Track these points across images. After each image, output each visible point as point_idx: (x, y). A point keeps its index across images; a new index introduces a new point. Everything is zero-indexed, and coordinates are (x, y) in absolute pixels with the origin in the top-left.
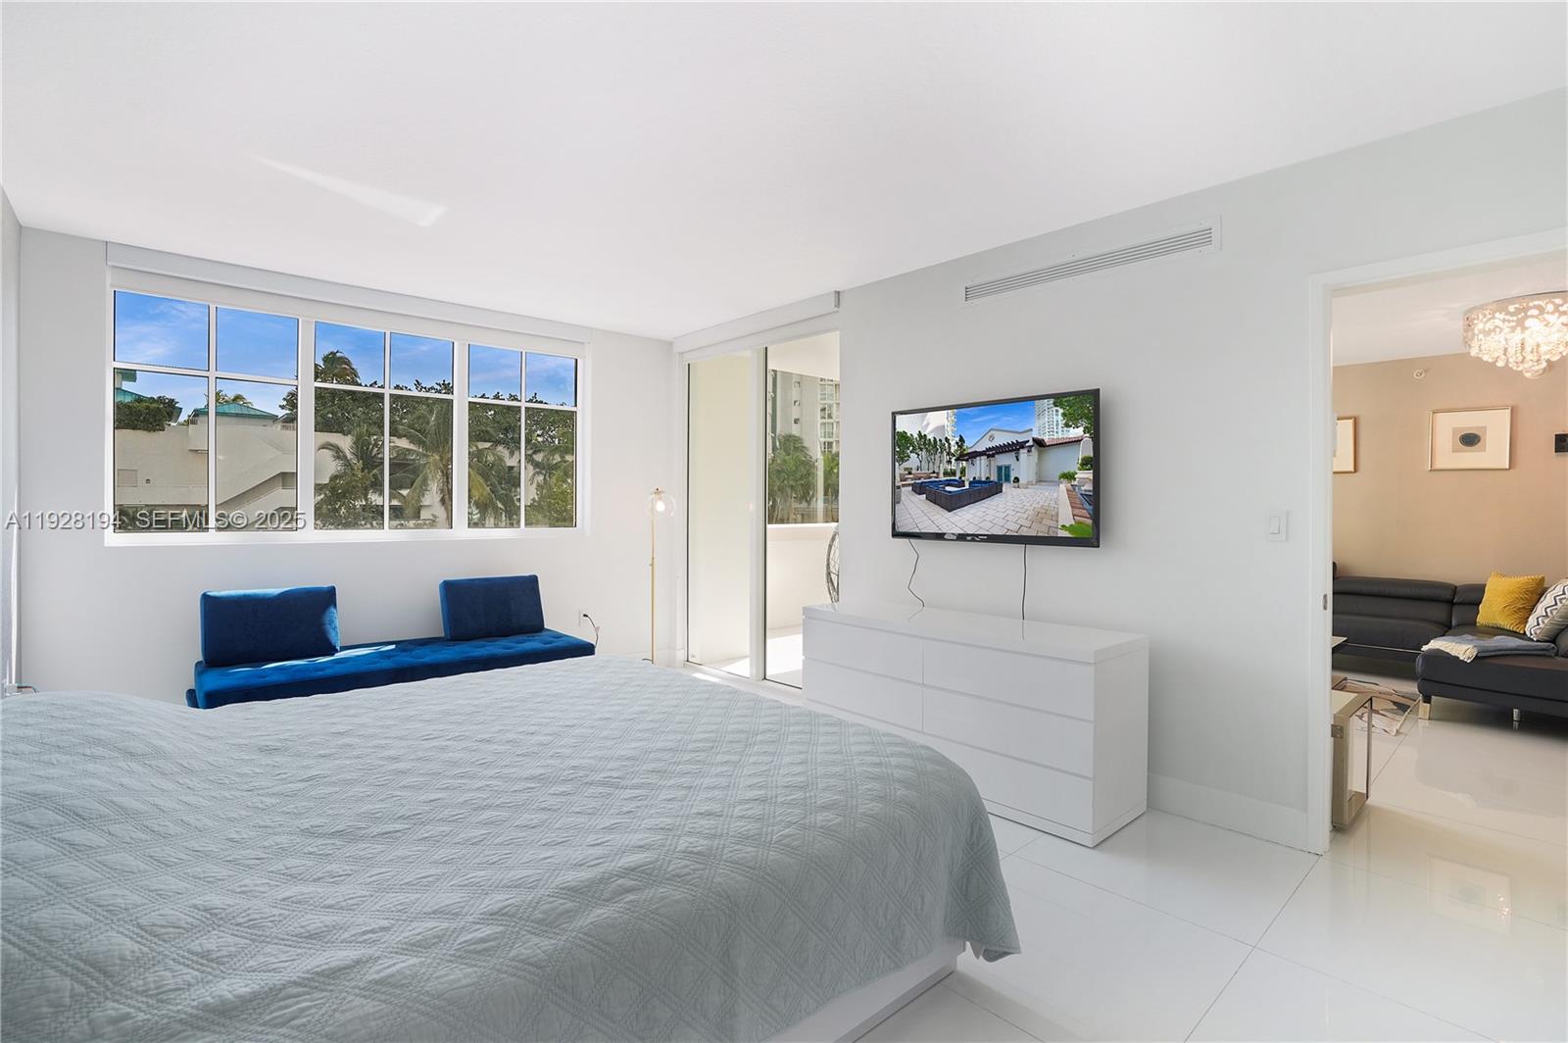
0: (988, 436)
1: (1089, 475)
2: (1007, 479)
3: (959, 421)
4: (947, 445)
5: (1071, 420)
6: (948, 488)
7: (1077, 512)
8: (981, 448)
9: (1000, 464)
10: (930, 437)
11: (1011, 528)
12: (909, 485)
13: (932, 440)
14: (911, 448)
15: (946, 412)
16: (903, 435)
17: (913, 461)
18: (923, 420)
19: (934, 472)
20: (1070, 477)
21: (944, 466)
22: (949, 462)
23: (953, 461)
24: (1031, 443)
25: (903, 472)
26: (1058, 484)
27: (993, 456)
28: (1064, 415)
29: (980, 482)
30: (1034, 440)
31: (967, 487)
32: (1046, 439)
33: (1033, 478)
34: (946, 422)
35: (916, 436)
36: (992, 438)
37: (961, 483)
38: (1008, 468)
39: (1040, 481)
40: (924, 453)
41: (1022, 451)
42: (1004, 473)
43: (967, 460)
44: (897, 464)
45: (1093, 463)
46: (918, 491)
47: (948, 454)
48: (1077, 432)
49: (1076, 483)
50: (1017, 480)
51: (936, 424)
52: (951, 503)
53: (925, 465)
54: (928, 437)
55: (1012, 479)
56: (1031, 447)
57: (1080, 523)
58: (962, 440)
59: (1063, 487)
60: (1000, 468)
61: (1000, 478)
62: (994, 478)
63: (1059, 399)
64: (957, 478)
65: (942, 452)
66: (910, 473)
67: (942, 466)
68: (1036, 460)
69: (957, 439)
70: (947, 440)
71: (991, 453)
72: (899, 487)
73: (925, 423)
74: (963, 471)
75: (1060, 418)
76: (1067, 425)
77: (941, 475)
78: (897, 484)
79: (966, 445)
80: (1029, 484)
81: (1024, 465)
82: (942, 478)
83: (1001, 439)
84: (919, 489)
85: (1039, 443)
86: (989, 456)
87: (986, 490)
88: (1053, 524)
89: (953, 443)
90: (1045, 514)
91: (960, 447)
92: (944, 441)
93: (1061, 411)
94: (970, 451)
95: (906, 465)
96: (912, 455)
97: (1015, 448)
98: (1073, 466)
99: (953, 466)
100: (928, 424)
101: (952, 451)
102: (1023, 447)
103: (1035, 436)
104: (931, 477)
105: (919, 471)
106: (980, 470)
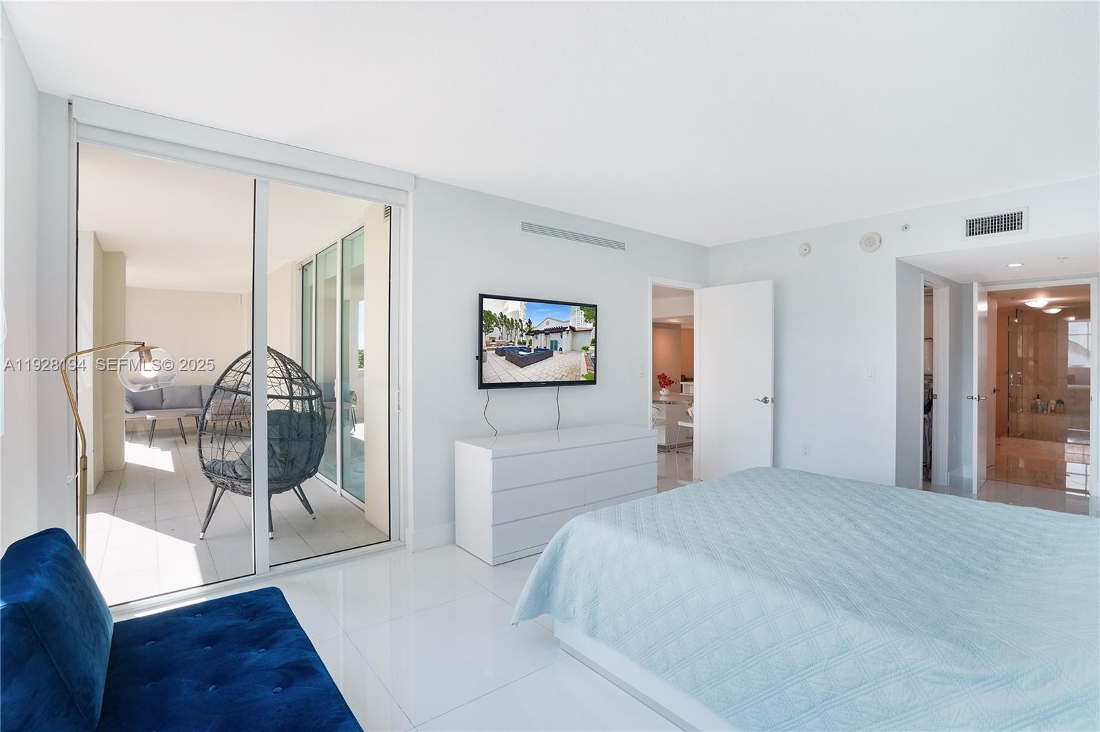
0: (545, 322)
1: (593, 348)
2: (556, 349)
3: (528, 310)
4: (520, 324)
5: (588, 318)
6: (521, 353)
7: (589, 367)
8: (542, 329)
9: (552, 339)
10: (509, 317)
11: (557, 377)
12: (493, 349)
13: (510, 319)
14: (495, 323)
15: (520, 302)
16: (489, 313)
17: (496, 333)
18: (504, 305)
19: (511, 342)
20: (586, 349)
21: (518, 338)
22: (522, 335)
23: (524, 334)
24: (568, 329)
25: (488, 340)
26: (581, 352)
27: (548, 334)
28: (585, 315)
29: (540, 349)
30: (570, 327)
31: (533, 352)
32: (576, 327)
33: (569, 349)
34: (519, 309)
35: (498, 315)
36: (548, 323)
37: (529, 350)
38: (556, 342)
39: (573, 350)
40: (504, 328)
41: (564, 333)
42: (554, 345)
43: (533, 335)
44: (484, 333)
45: (594, 342)
46: (500, 353)
47: (521, 330)
48: (590, 326)
49: (588, 352)
50: (561, 349)
51: (512, 309)
52: (522, 362)
53: (505, 336)
54: (507, 317)
55: (558, 348)
56: (568, 331)
57: (589, 373)
58: (530, 321)
59: (583, 354)
60: (552, 342)
61: (552, 347)
62: (548, 347)
63: (582, 306)
64: (527, 346)
65: (517, 329)
66: (494, 341)
67: (517, 338)
68: (571, 339)
69: (527, 321)
70: (520, 320)
71: (547, 332)
72: (485, 351)
73: (505, 307)
74: (530, 342)
75: (583, 317)
76: (586, 321)
77: (516, 344)
78: (484, 348)
79: (532, 325)
80: (568, 352)
81: (565, 341)
82: (517, 345)
83: (553, 325)
84: (500, 352)
85: (573, 329)
86: (546, 334)
87: (544, 354)
88: (578, 374)
89: (524, 323)
90: (574, 368)
91: (529, 326)
92: (518, 321)
93: (583, 313)
94: (535, 329)
95: (491, 335)
96: (495, 328)
97: (560, 330)
98: (588, 344)
99: (525, 338)
100: (507, 308)
101: (524, 328)
102: (564, 331)
103: (571, 325)
104: (509, 345)
105: (501, 340)
106: (541, 342)
